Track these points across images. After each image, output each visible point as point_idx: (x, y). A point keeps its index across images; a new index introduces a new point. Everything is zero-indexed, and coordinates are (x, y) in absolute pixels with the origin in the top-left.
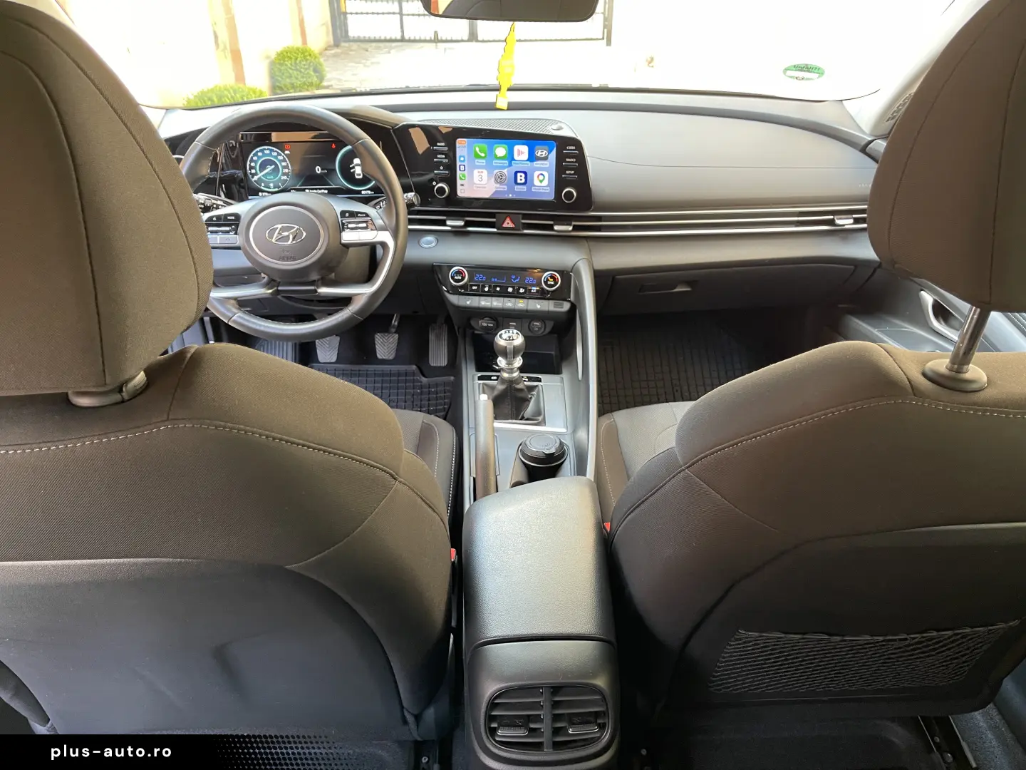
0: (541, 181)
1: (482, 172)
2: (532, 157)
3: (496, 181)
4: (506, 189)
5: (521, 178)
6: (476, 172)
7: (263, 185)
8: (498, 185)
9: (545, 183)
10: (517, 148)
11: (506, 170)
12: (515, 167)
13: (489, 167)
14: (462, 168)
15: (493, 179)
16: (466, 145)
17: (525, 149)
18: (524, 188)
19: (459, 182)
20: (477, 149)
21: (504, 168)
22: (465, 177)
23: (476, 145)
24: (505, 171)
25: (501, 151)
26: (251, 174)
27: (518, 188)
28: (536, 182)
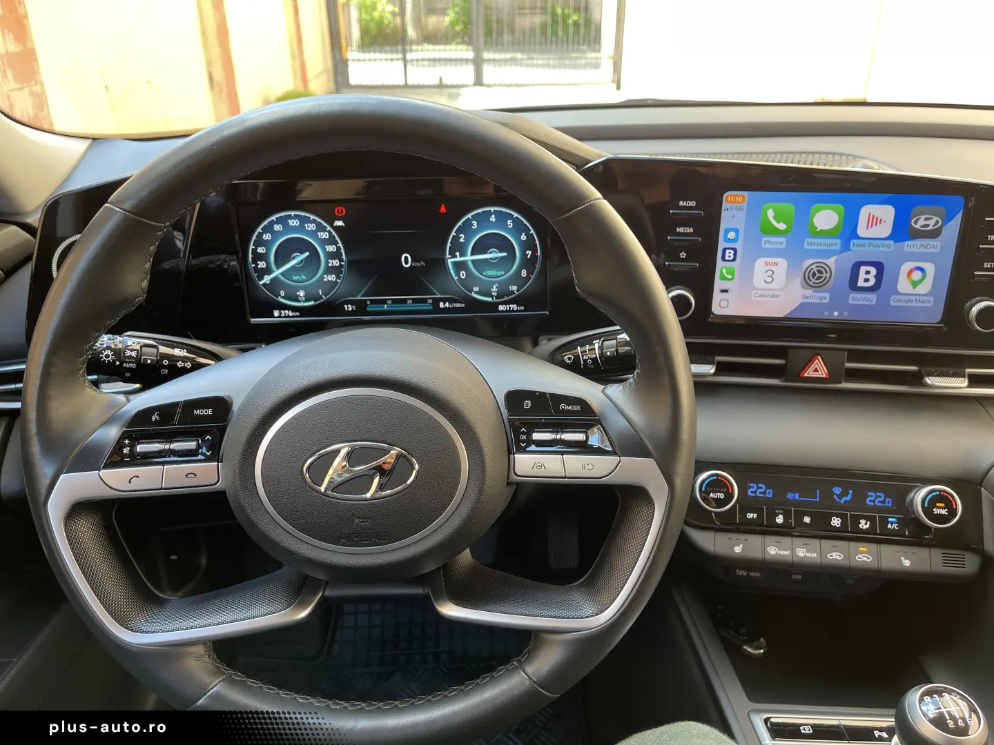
0: (915, 284)
1: (776, 264)
2: (902, 231)
3: (806, 283)
4: (827, 301)
5: (867, 276)
6: (760, 264)
7: (282, 293)
8: (809, 292)
9: (925, 287)
10: (866, 211)
11: (834, 258)
12: (858, 251)
13: (792, 253)
14: (729, 254)
15: (798, 280)
16: (745, 205)
17: (886, 213)
18: (872, 298)
19: (718, 284)
20: (770, 214)
21: (829, 253)
22: (733, 274)
23: (768, 205)
24: (831, 262)
25: (826, 217)
26: (256, 269)
27: (856, 299)
28: (904, 285)
